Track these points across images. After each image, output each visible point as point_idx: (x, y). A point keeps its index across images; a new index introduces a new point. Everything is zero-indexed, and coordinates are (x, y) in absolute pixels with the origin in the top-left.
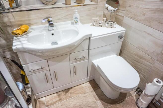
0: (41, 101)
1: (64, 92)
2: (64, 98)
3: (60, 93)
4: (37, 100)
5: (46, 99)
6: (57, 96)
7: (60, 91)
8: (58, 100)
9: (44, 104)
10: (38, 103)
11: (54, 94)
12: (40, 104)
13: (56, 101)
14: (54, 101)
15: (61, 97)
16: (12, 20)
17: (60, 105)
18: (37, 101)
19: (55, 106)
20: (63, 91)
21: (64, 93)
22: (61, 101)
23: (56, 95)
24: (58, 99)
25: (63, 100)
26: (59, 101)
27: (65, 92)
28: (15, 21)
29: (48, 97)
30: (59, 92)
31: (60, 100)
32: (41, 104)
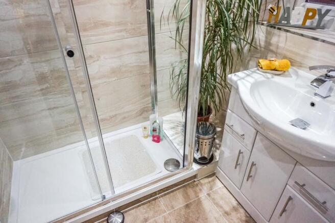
0: (215, 183)
1: (247, 217)
2: (232, 219)
3: (242, 210)
4: (215, 177)
5: (220, 188)
6: (232, 207)
7: (244, 209)
8: (225, 209)
9: (211, 189)
10: (210, 179)
11: (234, 199)
12: (209, 182)
13: (221, 207)
14: (221, 203)
15: (234, 214)
16: (281, 45)
17: (216, 215)
18: (213, 176)
19: (212, 206)
20: (248, 215)
21: (244, 218)
22: (224, 216)
23: (235, 203)
24: (227, 209)
25: (227, 219)
26: (223, 212)
27: (247, 219)
28: (284, 48)
29: (225, 191)
30: (242, 207)
31: (227, 213)
32: (209, 184)
